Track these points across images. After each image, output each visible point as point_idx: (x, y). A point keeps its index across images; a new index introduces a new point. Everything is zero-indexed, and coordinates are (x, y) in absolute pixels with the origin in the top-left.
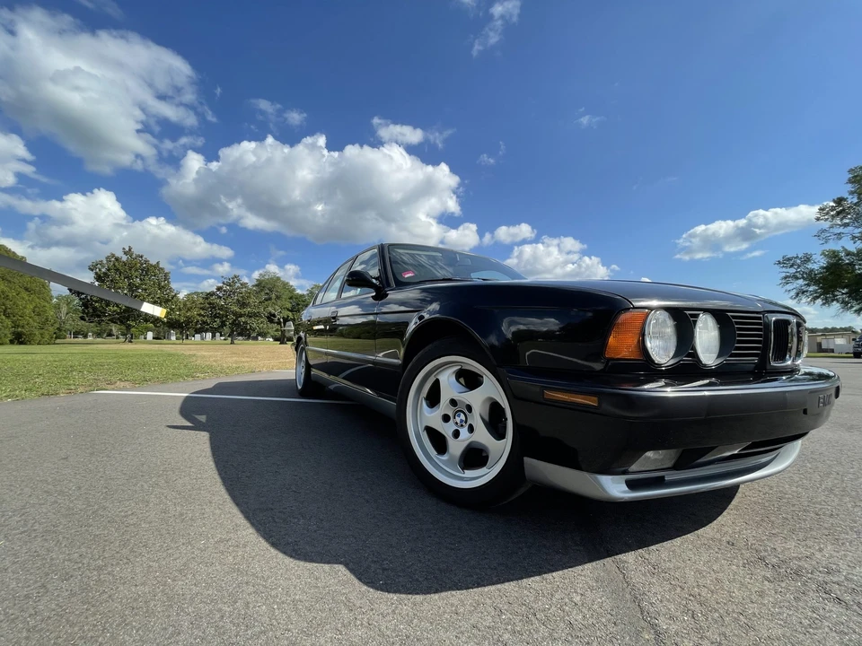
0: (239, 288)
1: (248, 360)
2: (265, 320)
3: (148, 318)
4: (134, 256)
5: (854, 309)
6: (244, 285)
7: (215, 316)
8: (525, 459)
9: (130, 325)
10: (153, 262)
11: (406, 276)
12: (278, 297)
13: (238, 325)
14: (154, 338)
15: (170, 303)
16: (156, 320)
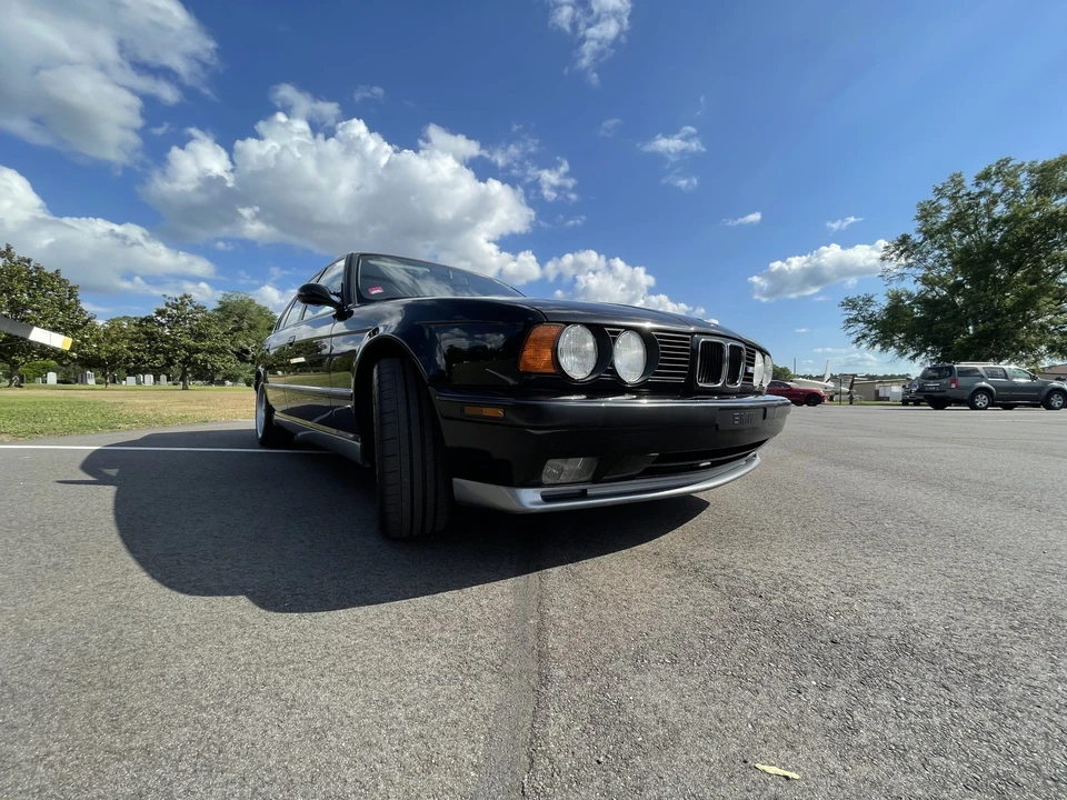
0: (191, 312)
1: (204, 408)
2: (234, 358)
3: (45, 351)
4: (15, 259)
5: (908, 356)
6: (199, 309)
7: (157, 351)
8: (454, 479)
9: (15, 362)
10: (50, 270)
11: (373, 292)
12: (252, 327)
13: (193, 364)
14: (58, 382)
15: (81, 331)
16: (59, 355)
